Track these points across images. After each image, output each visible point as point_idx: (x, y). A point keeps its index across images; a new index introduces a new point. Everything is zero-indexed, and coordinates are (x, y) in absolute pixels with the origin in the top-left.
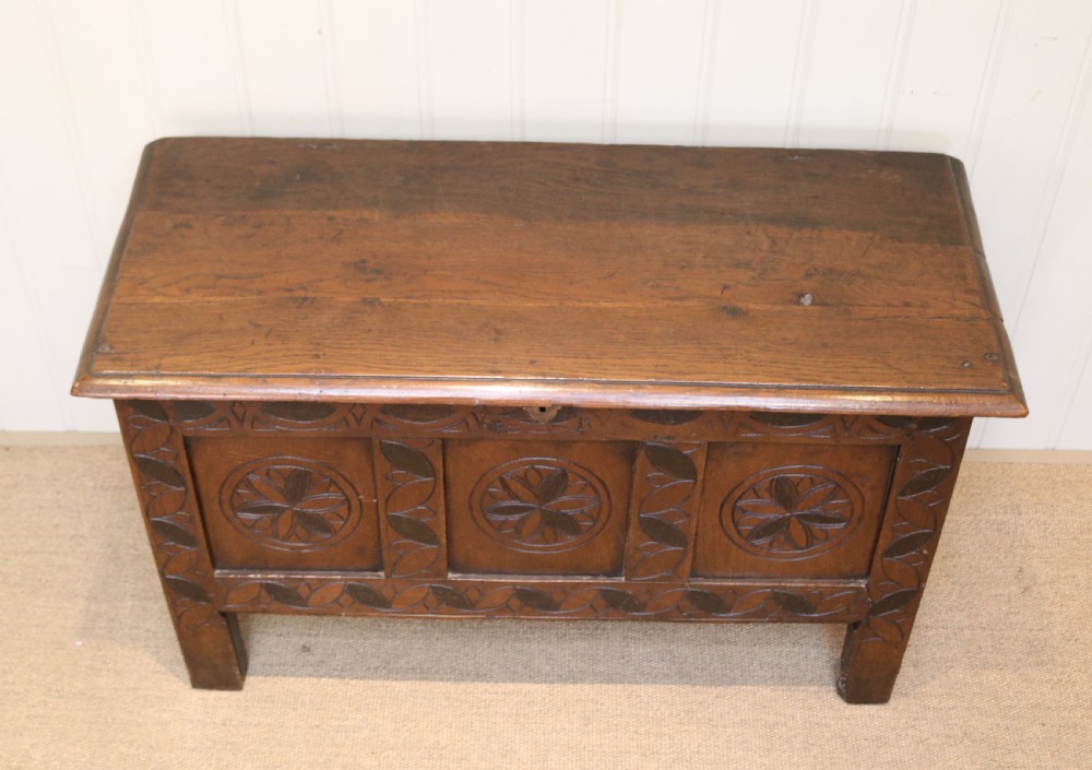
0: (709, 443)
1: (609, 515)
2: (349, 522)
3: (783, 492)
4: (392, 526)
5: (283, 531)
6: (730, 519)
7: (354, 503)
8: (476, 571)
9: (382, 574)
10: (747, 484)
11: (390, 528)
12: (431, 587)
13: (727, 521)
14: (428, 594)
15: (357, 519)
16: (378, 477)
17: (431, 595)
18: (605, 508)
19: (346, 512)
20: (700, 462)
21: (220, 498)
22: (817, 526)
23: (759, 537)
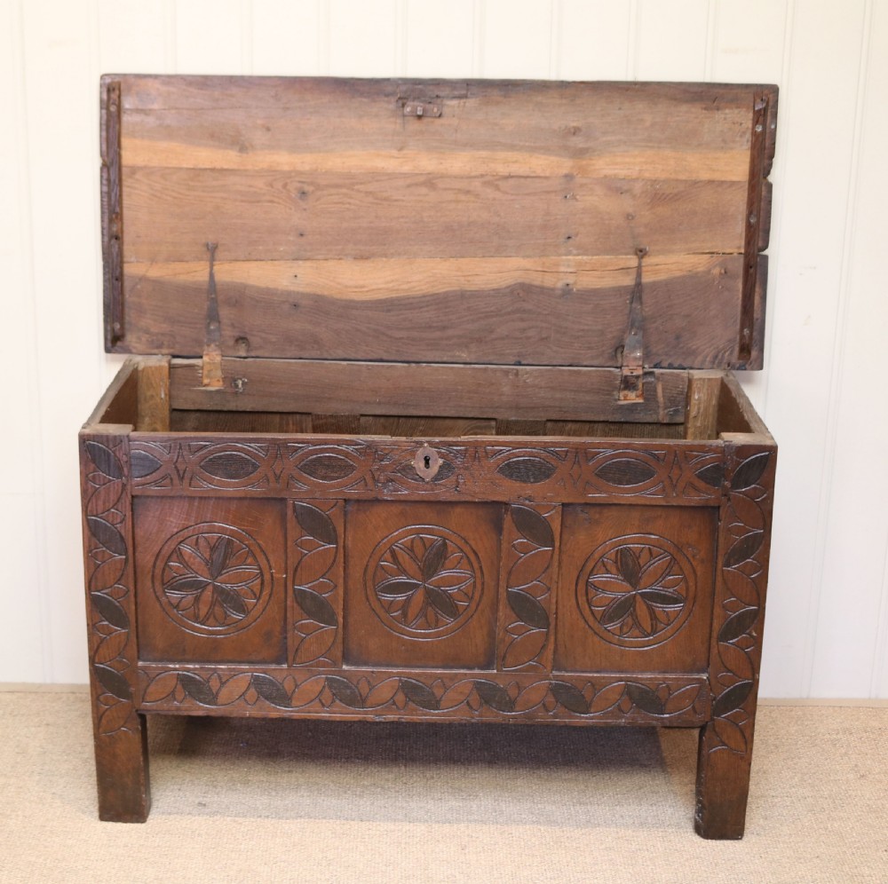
0: (563, 505)
1: (482, 593)
2: (261, 601)
3: (628, 567)
4: (297, 602)
5: (203, 610)
6: (585, 598)
7: (267, 577)
8: (366, 664)
9: (285, 666)
10: (596, 556)
11: (295, 605)
12: (327, 679)
13: (582, 599)
14: (324, 687)
15: (267, 598)
16: (289, 543)
17: (327, 689)
18: (479, 587)
19: (259, 587)
20: (556, 526)
21: (153, 572)
22: (659, 607)
23: (611, 620)
